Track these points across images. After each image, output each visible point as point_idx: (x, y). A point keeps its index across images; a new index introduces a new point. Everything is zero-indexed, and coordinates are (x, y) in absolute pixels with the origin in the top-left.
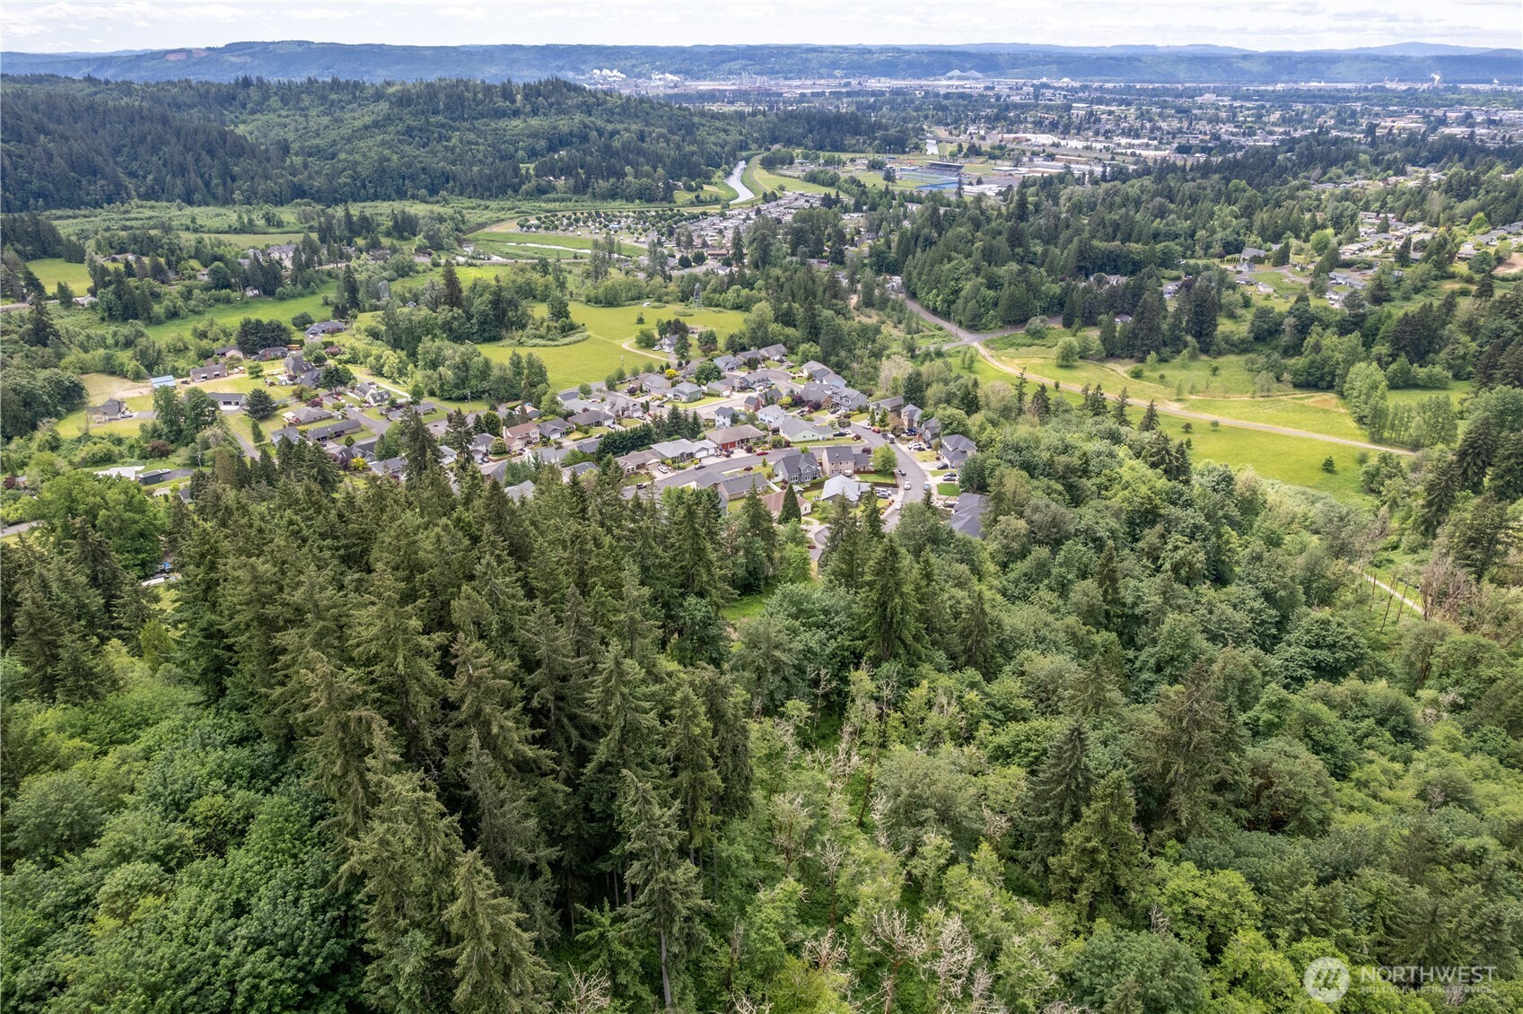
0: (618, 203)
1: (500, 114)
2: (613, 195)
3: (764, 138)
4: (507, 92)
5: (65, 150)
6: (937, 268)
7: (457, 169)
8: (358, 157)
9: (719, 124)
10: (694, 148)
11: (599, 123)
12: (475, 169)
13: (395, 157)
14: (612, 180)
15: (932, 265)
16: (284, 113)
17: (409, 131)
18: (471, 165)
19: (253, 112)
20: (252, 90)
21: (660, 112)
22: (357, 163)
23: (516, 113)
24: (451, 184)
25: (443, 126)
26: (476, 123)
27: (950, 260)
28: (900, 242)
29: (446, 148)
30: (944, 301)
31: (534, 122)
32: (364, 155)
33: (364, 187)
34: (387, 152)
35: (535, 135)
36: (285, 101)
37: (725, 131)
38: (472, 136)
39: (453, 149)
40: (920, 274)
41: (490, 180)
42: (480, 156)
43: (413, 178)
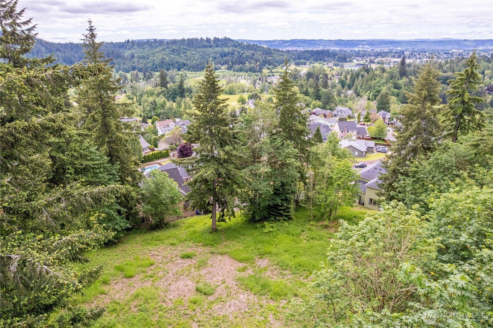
0: (242, 73)
1: (205, 47)
2: (241, 70)
3: (296, 58)
4: (208, 40)
5: (63, 55)
6: (370, 82)
7: (188, 62)
8: (155, 58)
9: (281, 53)
10: (271, 58)
11: (238, 50)
12: (194, 62)
13: (167, 58)
14: (241, 65)
15: (367, 82)
16: (138, 49)
17: (173, 51)
18: (193, 61)
19: (129, 49)
20: (129, 44)
21: (260, 49)
22: (155, 60)
23: (210, 47)
24: (186, 67)
25: (185, 49)
26: (197, 49)
27: (375, 79)
28: (351, 77)
29: (185, 56)
30: (373, 95)
31: (216, 49)
32: (157, 57)
33: (156, 68)
34: (165, 57)
35: (216, 53)
36: (139, 46)
37: (282, 55)
38: (194, 52)
39: (187, 56)
40: (361, 86)
41: (198, 65)
42: (196, 58)
43: (173, 65)
